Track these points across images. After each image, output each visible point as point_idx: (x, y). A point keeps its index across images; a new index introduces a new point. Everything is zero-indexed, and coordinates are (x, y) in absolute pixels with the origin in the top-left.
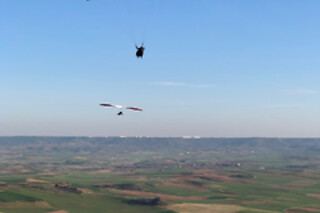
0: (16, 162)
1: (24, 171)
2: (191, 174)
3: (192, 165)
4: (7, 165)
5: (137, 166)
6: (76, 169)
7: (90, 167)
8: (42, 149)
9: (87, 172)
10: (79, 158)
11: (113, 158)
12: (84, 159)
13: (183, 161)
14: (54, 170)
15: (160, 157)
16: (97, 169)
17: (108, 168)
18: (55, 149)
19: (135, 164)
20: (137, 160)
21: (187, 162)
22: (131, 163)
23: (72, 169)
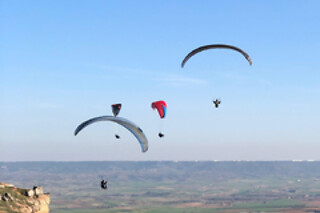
0: (85, 193)
1: (96, 205)
2: (303, 206)
3: (304, 196)
4: (74, 198)
5: (235, 198)
6: (159, 202)
7: (176, 199)
8: (116, 177)
9: (173, 206)
10: (162, 188)
11: (205, 188)
12: (169, 189)
13: (293, 191)
14: (132, 203)
15: (263, 186)
16: (185, 202)
17: (198, 201)
18: (132, 177)
19: (233, 195)
20: (235, 191)
21: (297, 192)
22: (227, 194)
23: (154, 202)
